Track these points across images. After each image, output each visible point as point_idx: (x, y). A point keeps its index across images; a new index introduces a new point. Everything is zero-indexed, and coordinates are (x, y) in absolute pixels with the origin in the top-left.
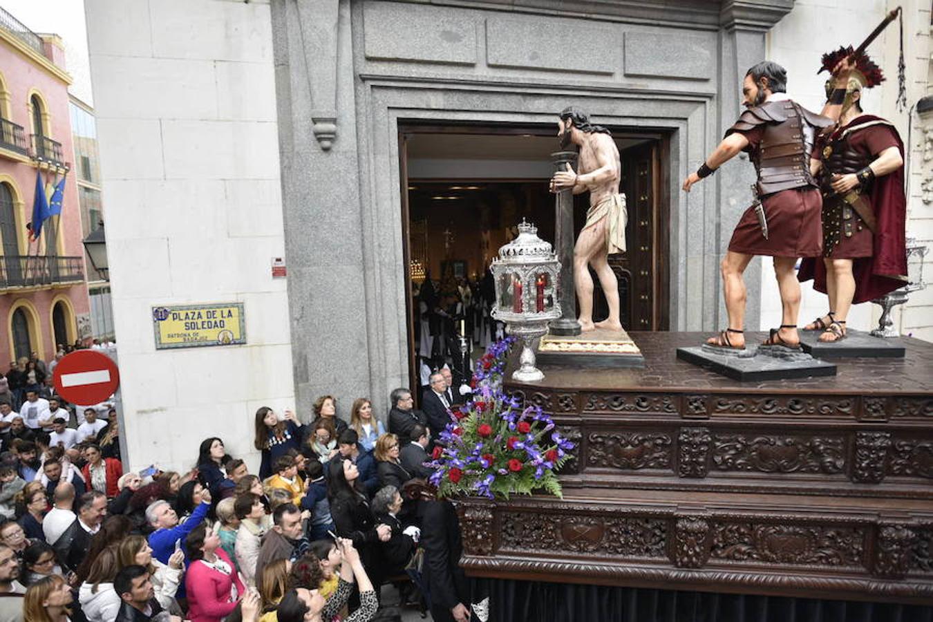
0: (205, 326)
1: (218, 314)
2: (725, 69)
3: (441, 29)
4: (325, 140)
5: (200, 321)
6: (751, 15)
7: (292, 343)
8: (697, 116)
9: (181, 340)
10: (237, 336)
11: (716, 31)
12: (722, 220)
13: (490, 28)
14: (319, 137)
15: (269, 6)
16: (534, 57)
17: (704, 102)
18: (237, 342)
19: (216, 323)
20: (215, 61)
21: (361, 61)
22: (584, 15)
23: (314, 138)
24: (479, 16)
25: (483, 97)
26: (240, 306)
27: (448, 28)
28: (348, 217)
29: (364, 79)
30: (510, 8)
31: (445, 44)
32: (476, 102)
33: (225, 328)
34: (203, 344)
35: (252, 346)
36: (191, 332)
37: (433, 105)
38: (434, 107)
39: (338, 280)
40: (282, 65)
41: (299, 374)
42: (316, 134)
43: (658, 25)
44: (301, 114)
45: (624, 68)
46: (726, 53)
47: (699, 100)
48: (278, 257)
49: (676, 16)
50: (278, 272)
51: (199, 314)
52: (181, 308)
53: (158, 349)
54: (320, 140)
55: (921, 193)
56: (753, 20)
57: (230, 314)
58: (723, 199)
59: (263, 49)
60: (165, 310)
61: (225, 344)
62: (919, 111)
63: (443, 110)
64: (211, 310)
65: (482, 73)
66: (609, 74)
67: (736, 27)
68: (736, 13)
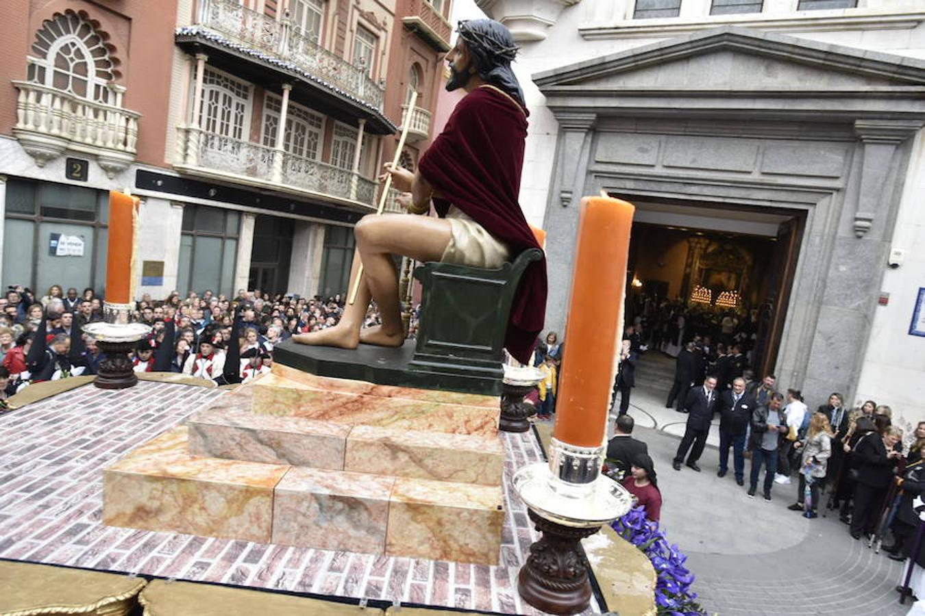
2: (854, 170)
3: (638, 146)
4: (565, 202)
8: (823, 203)
13: (668, 145)
15: (556, 137)
16: (694, 161)
17: (832, 194)
21: (593, 162)
23: (560, 200)
24: (663, 139)
25: (658, 184)
27: (642, 145)
29: (592, 172)
31: (640, 154)
32: (653, 186)
37: (628, 186)
42: (562, 198)
44: (557, 188)
45: (762, 169)
46: (857, 158)
47: (827, 192)
54: (563, 201)
59: (550, 156)
63: (634, 190)
65: (658, 171)
66: (749, 173)
67: (864, 141)
68: (859, 132)
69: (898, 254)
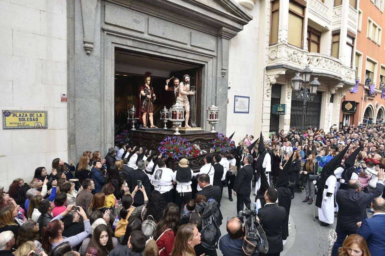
0: (29, 120)
1: (35, 115)
2: (219, 49)
3: (133, 18)
4: (88, 51)
5: (26, 118)
6: (227, 34)
7: (68, 129)
8: (210, 62)
9: (16, 125)
10: (43, 125)
11: (217, 37)
12: (217, 95)
13: (150, 22)
14: (86, 49)
16: (163, 34)
17: (213, 58)
18: (43, 127)
19: (34, 119)
20: (40, 11)
21: (103, 23)
22: (180, 23)
23: (83, 49)
24: (146, 16)
25: (146, 45)
26: (46, 113)
27: (135, 18)
28: (96, 81)
29: (104, 30)
30: (157, 16)
31: (134, 23)
32: (143, 46)
33: (38, 121)
34: (27, 127)
35: (50, 130)
36: (22, 122)
37: (128, 44)
38: (129, 45)
39: (90, 104)
40: (71, 18)
41: (71, 141)
42: (85, 47)
43: (201, 31)
44: (79, 39)
45: (191, 43)
46: (219, 44)
47: (211, 57)
48: (64, 94)
49: (206, 30)
50: (63, 100)
51: (26, 114)
52: (17, 111)
53: (4, 129)
55: (266, 93)
56: (227, 35)
57: (41, 115)
58: (217, 89)
59: (62, 10)
60: (9, 112)
61: (38, 128)
62: (266, 70)
63: (132, 47)
64: (32, 113)
65: (146, 36)
66: (186, 44)
67: (223, 37)
68: (223, 33)
69: (230, 83)
